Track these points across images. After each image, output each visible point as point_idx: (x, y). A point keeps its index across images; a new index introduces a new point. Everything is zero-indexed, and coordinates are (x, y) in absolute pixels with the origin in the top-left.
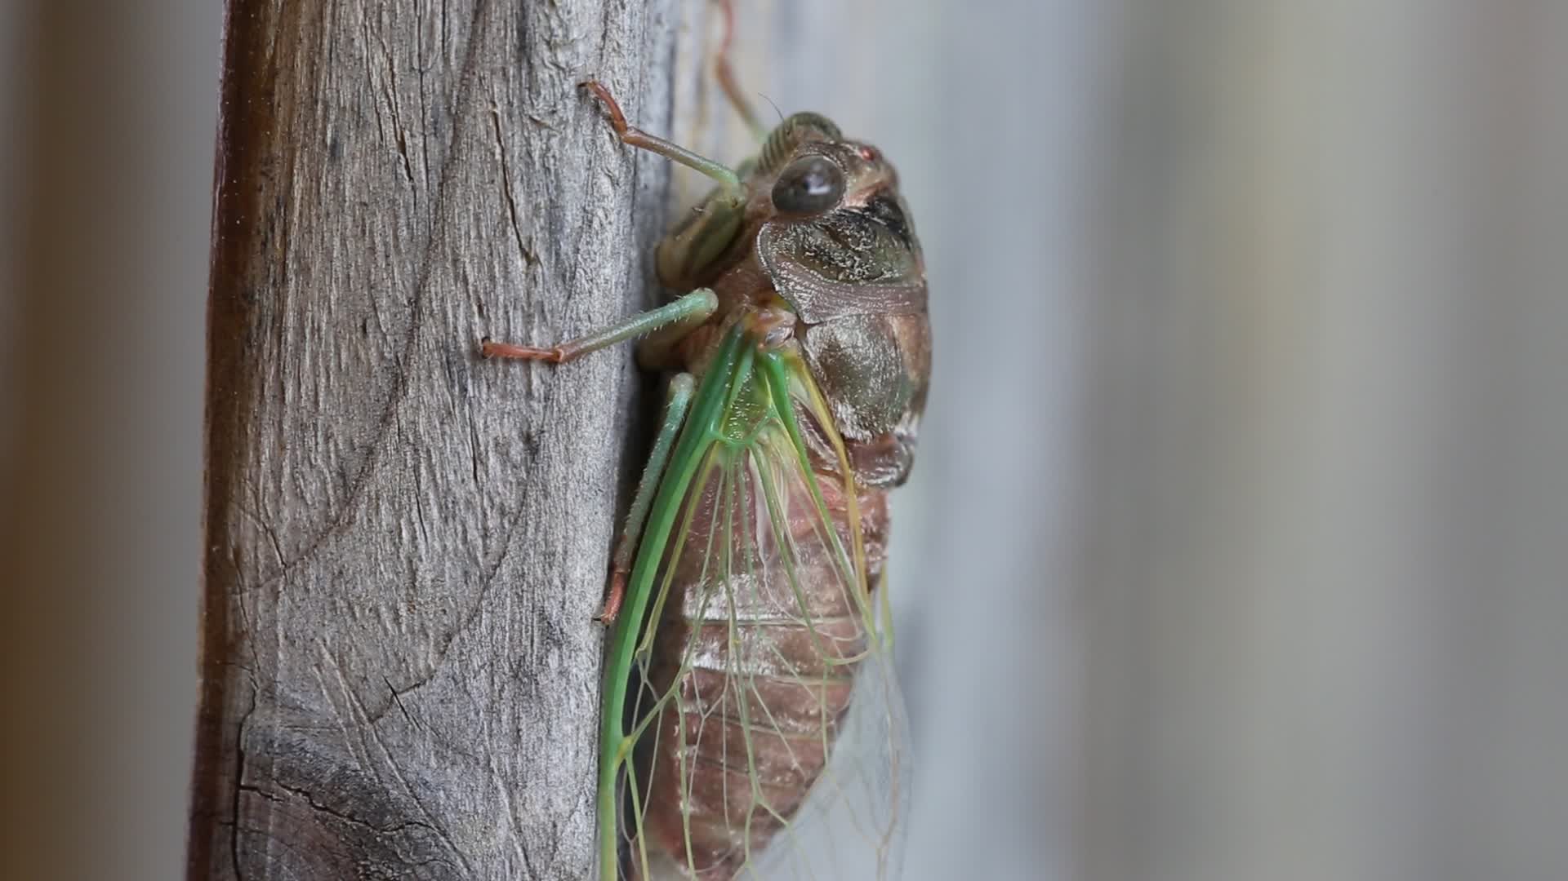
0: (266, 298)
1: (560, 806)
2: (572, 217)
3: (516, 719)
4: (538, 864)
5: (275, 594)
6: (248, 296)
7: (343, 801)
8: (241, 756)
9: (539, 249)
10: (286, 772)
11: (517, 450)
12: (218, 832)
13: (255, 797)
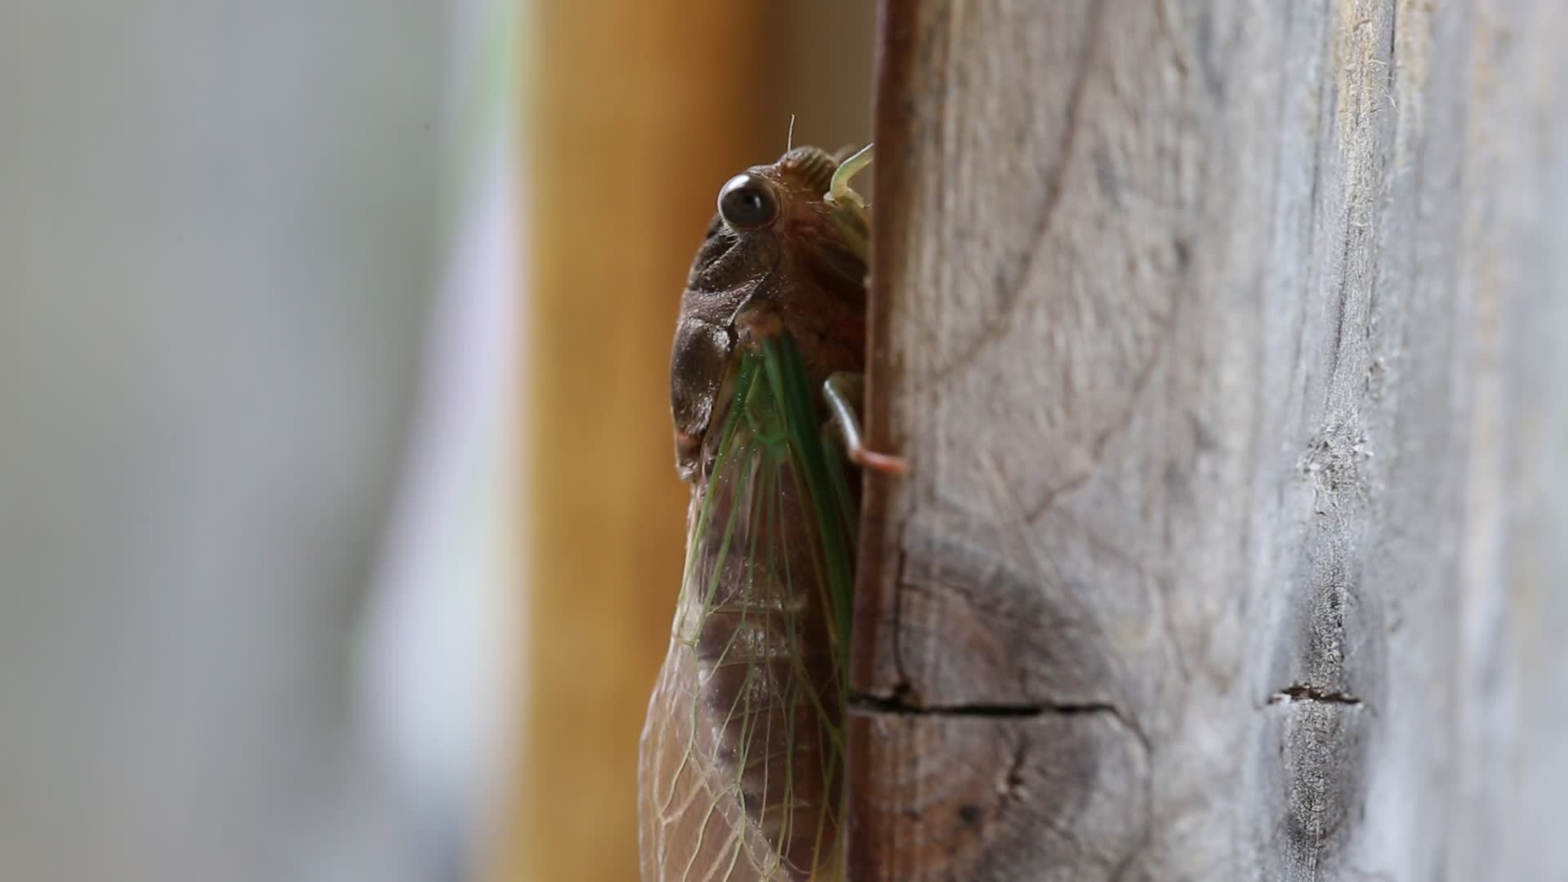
0: (926, 109)
1: (1211, 606)
2: (1222, 28)
3: (1167, 522)
4: (1189, 662)
5: (935, 399)
6: (910, 108)
7: (999, 601)
8: (902, 557)
9: (1192, 61)
10: (947, 572)
11: (1169, 258)
12: (882, 630)
13: (916, 597)
